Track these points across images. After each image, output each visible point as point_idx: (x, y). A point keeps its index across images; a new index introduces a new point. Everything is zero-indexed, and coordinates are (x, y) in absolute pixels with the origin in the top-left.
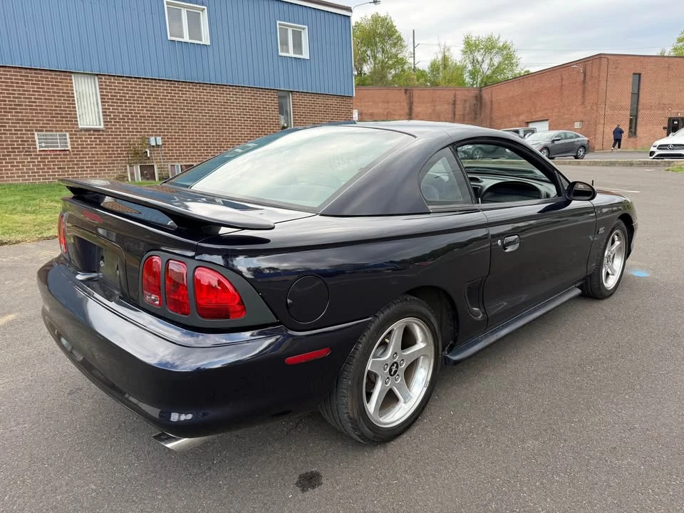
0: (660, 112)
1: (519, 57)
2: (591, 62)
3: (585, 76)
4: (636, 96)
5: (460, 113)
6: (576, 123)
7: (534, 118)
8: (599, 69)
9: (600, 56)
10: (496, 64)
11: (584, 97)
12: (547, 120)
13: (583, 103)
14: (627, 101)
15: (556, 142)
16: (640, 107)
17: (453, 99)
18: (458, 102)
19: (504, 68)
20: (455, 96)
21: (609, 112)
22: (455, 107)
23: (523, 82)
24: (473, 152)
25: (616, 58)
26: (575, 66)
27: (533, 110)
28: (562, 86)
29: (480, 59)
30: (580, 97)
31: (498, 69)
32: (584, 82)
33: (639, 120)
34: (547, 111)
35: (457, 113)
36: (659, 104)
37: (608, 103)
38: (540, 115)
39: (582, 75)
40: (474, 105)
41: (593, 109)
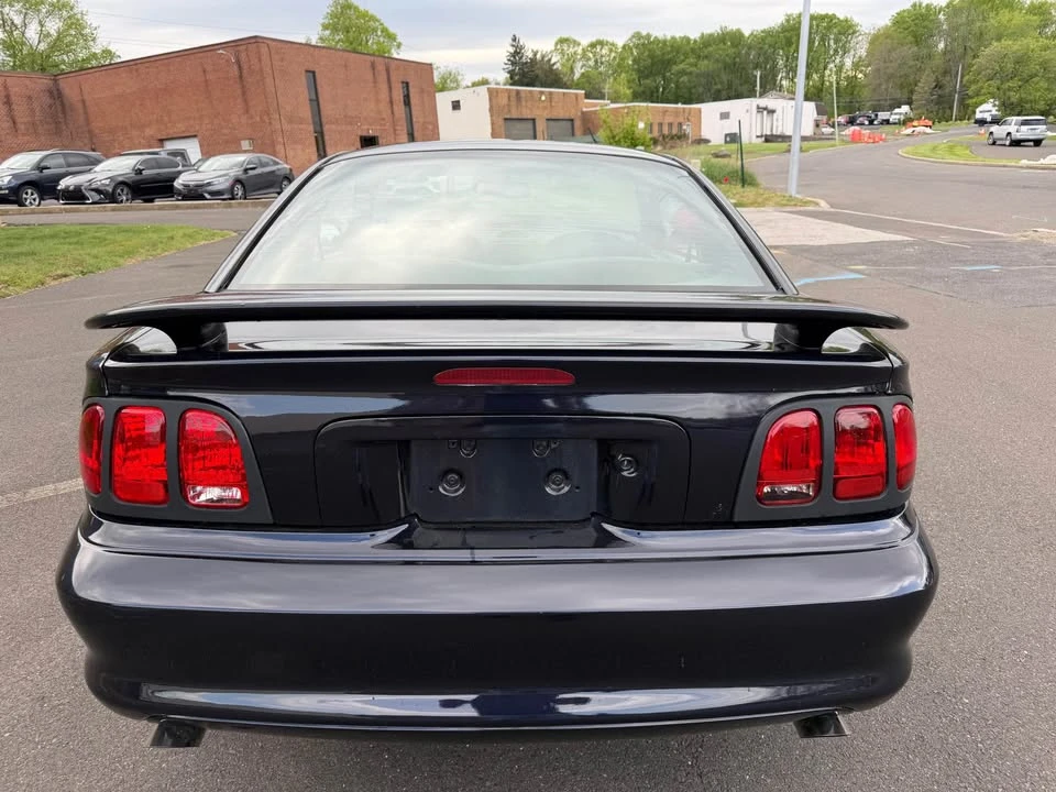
0: (349, 128)
1: (94, 25)
2: (244, 47)
3: (240, 67)
4: (315, 102)
5: (25, 120)
6: (243, 143)
7: (172, 132)
8: (260, 60)
9: (255, 39)
10: (53, 33)
11: (246, 101)
12: (195, 136)
13: (247, 111)
14: (306, 112)
15: (251, 173)
16: (324, 120)
17: (3, 94)
18: (13, 98)
19: (71, 43)
20: (6, 87)
21: (286, 127)
22: (11, 110)
23: (137, 70)
24: (114, 190)
25: (279, 45)
26: (221, 51)
27: (166, 119)
28: (206, 81)
29: (18, 20)
30: (239, 101)
31: (58, 44)
32: (241, 77)
33: (326, 138)
34: (192, 122)
35: (18, 120)
36: (345, 116)
37: (282, 112)
38: (180, 127)
39: (236, 67)
40: (50, 106)
41: (264, 122)
